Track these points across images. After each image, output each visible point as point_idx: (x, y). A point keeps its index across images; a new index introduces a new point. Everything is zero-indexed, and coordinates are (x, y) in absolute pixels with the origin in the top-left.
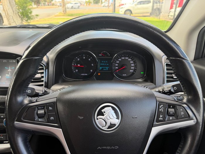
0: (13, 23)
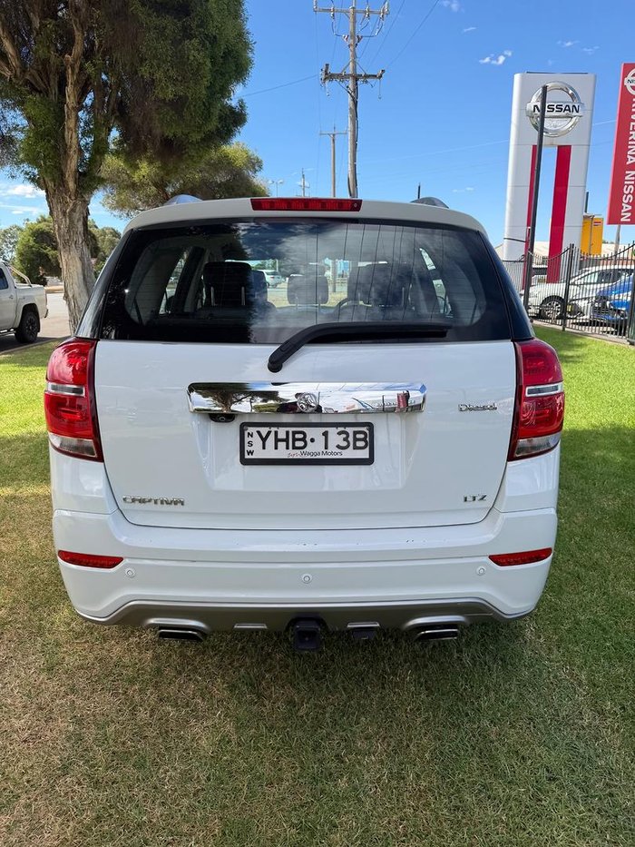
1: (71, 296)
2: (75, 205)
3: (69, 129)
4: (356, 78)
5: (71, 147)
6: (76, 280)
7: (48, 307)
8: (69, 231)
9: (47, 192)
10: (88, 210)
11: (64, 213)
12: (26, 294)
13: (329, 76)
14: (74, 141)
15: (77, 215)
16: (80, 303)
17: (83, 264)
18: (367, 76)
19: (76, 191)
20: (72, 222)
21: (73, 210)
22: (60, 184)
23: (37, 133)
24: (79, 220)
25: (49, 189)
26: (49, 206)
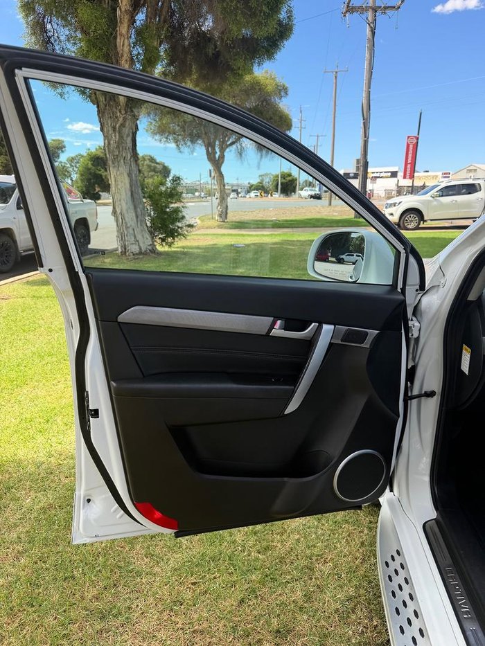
0: (133, 244)
1: (118, 212)
2: (125, 119)
3: (121, 35)
4: (375, 10)
5: (122, 55)
6: (124, 196)
7: (98, 221)
8: (118, 147)
9: (98, 107)
10: (137, 125)
11: (114, 129)
12: (77, 209)
13: (350, 9)
14: (126, 49)
15: (126, 131)
16: (127, 219)
17: (131, 181)
18: (386, 8)
19: (127, 105)
20: (121, 137)
21: (123, 125)
22: (111, 99)
23: (89, 41)
24: (128, 135)
25: (101, 104)
26: (100, 122)
